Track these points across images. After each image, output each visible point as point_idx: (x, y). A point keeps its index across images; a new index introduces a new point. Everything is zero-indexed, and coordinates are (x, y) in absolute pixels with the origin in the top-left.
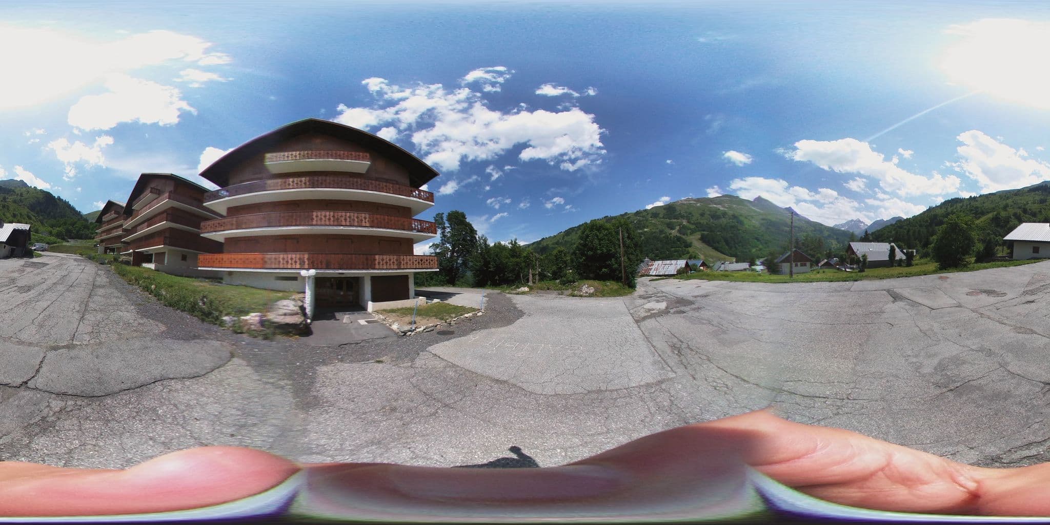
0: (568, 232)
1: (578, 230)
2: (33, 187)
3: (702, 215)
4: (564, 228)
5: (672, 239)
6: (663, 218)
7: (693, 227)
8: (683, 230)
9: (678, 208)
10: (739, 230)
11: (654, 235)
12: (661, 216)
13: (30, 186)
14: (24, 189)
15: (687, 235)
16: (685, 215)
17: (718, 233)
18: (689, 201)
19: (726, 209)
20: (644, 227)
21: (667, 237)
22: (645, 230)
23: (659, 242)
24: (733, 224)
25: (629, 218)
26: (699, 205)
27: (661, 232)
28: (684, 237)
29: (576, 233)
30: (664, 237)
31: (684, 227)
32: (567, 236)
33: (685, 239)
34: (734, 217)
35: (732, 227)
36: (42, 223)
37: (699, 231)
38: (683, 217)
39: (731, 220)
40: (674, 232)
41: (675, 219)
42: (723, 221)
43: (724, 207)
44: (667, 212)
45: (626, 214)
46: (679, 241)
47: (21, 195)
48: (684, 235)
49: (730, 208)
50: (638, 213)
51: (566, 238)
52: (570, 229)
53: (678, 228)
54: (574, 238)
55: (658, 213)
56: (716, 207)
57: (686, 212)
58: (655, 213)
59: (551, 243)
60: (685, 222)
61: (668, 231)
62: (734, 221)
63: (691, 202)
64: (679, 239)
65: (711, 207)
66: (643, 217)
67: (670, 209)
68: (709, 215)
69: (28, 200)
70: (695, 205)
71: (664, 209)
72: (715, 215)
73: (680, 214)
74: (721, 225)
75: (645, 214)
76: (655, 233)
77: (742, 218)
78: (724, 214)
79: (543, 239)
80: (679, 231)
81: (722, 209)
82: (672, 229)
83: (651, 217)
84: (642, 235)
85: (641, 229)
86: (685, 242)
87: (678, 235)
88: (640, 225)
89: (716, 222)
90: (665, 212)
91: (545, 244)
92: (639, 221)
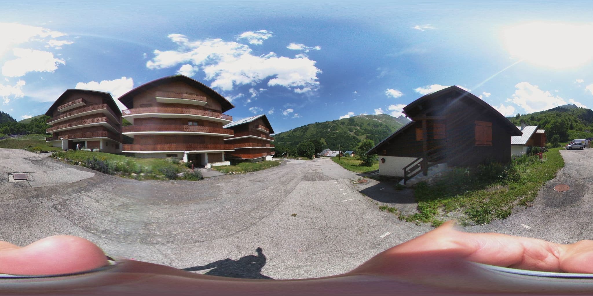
0: (295, 130)
1: (300, 129)
2: (580, 108)
3: (369, 125)
4: (293, 128)
5: (350, 138)
6: (347, 125)
7: (363, 131)
8: (357, 132)
9: (356, 120)
10: (388, 134)
11: (341, 134)
12: (346, 124)
13: (579, 107)
14: (575, 109)
15: (359, 136)
16: (359, 124)
17: (376, 135)
18: (363, 116)
19: (382, 122)
20: (336, 130)
21: (348, 136)
22: (337, 131)
23: (343, 139)
24: (385, 131)
25: (329, 124)
26: (367, 119)
27: (345, 133)
28: (357, 136)
29: (299, 131)
30: (346, 136)
31: (358, 131)
32: (294, 132)
33: (358, 138)
34: (386, 126)
35: (384, 132)
36: (586, 125)
37: (366, 133)
38: (358, 125)
39: (384, 129)
40: (352, 134)
41: (353, 126)
42: (380, 129)
43: (381, 120)
44: (350, 122)
45: (327, 122)
46: (354, 139)
47: (574, 111)
48: (357, 135)
49: (385, 121)
50: (334, 122)
51: (294, 134)
52: (296, 128)
53: (354, 131)
54: (298, 133)
55: (345, 122)
56: (377, 121)
57: (360, 123)
58: (343, 122)
59: (285, 136)
60: (359, 128)
61: (349, 132)
62: (386, 129)
63: (364, 117)
64: (354, 138)
65: (374, 120)
66: (336, 124)
67: (351, 120)
68: (373, 125)
69: (577, 113)
70: (365, 119)
71: (348, 120)
72: (376, 125)
73: (357, 123)
74: (378, 131)
75: (337, 122)
76: (342, 133)
77: (390, 128)
78: (381, 125)
79: (281, 133)
80: (355, 133)
81: (380, 122)
82: (351, 132)
83: (341, 124)
84: (335, 134)
85: (335, 131)
86: (357, 139)
87: (354, 135)
88: (334, 128)
89: (375, 129)
90: (348, 122)
91: (282, 136)
92: (334, 126)
